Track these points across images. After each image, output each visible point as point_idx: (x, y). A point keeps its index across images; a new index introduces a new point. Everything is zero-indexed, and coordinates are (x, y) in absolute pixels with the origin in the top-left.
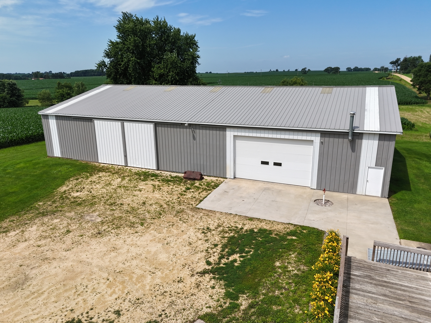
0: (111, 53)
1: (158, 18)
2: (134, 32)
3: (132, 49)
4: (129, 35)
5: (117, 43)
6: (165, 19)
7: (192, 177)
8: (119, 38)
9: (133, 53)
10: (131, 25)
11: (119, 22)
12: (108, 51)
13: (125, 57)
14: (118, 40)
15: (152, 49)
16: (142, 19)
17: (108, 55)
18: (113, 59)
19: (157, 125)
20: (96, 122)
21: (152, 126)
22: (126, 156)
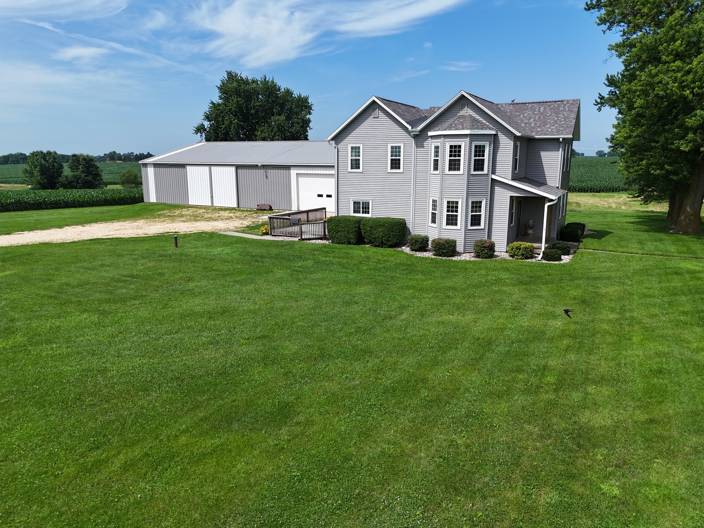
0: (211, 115)
1: (266, 78)
2: (237, 92)
3: (234, 111)
4: (231, 96)
5: (219, 105)
6: (273, 79)
7: (263, 208)
8: (220, 99)
9: (235, 115)
10: (235, 84)
11: (222, 81)
12: (208, 113)
13: (226, 120)
14: (220, 101)
15: (257, 111)
16: (247, 79)
17: (208, 118)
18: (213, 122)
19: (238, 168)
20: (188, 168)
21: (233, 169)
22: (212, 197)
